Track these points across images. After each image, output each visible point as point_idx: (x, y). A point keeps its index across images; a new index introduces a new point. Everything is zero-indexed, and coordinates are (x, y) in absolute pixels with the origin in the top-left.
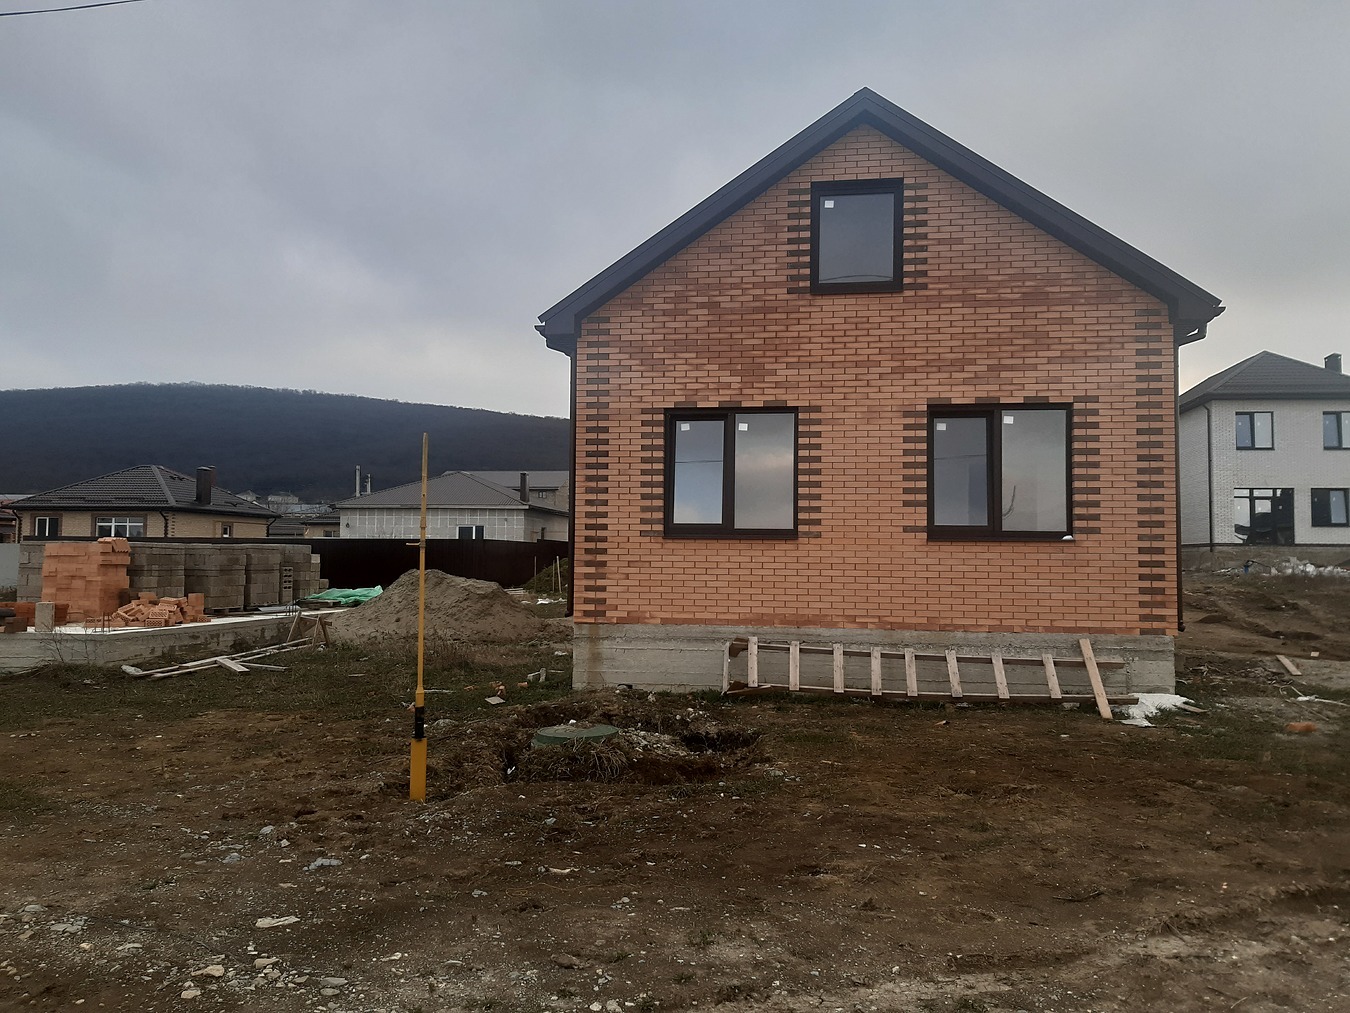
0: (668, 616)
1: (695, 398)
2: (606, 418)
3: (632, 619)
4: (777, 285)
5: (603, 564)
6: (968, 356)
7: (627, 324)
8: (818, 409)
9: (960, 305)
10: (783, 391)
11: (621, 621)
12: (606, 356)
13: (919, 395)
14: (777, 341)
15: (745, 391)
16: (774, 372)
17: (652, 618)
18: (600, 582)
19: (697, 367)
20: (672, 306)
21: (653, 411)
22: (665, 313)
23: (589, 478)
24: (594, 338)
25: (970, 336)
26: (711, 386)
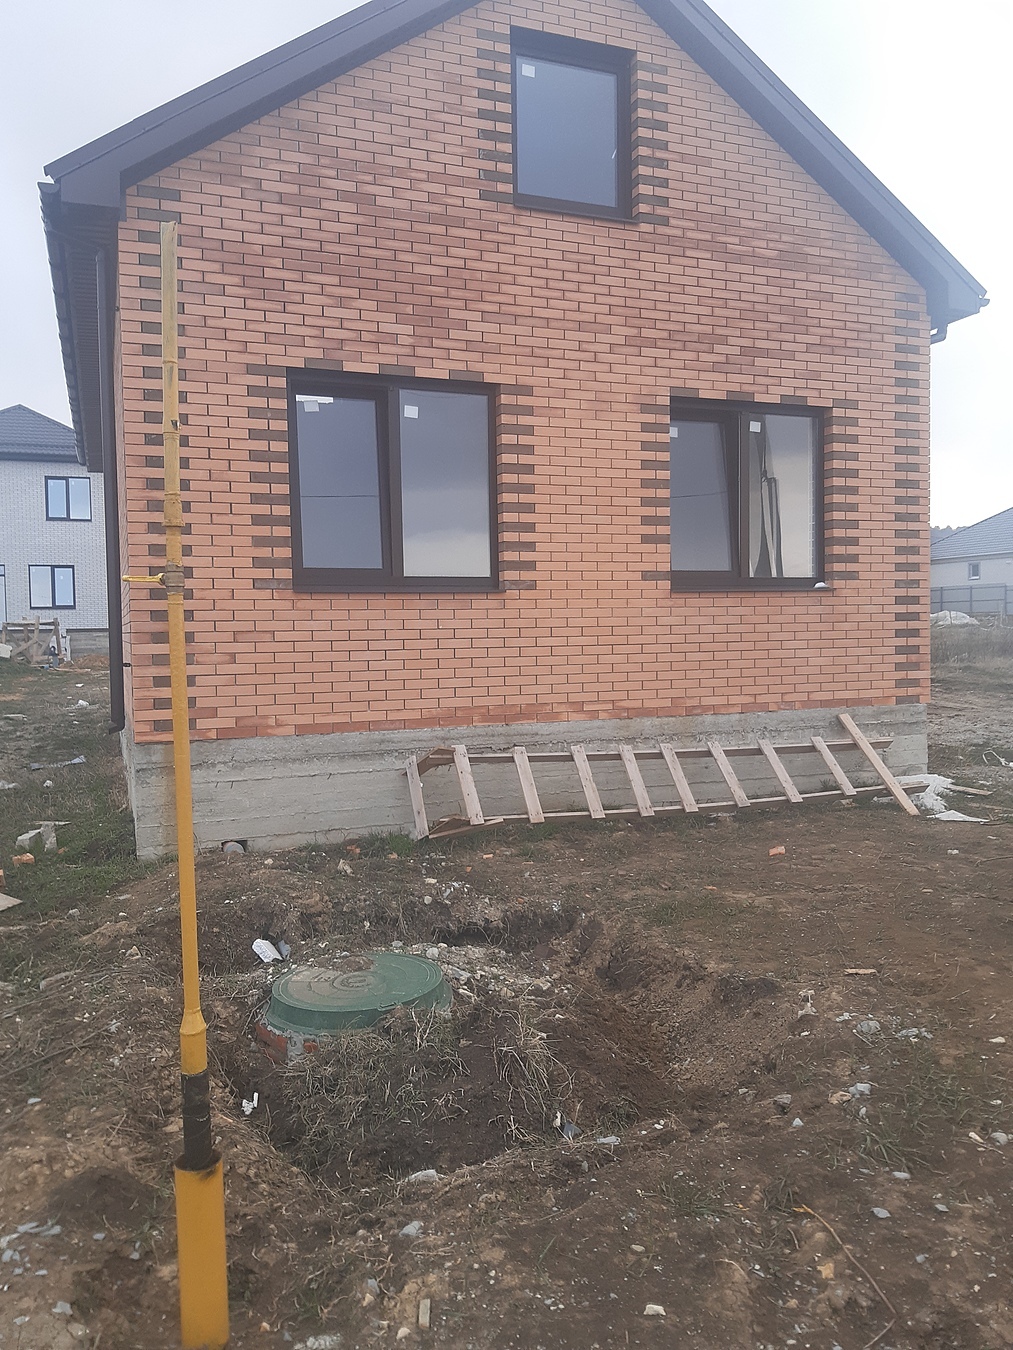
0: (306, 720)
1: (338, 355)
3: (246, 729)
4: (462, 182)
6: (719, 331)
7: (214, 209)
8: (528, 391)
9: (709, 256)
10: (477, 356)
11: (224, 735)
13: (661, 381)
14: (466, 274)
15: (420, 351)
16: (464, 325)
17: (279, 725)
19: (341, 302)
21: (268, 370)
24: (151, 225)
25: (721, 302)
26: (366, 336)
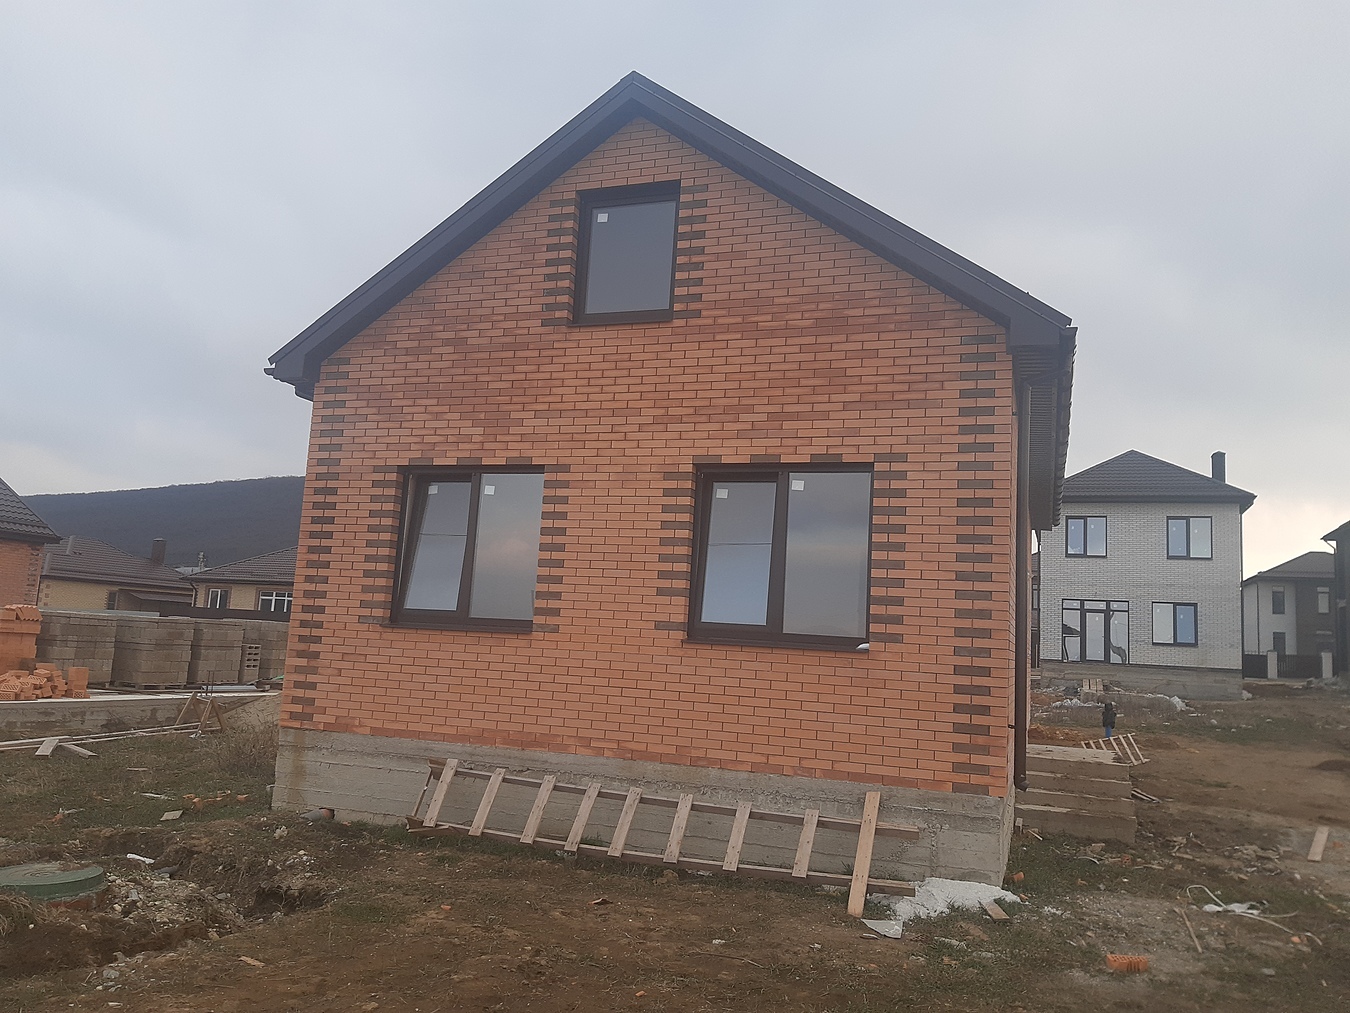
0: (378, 724)
1: (430, 454)
2: (336, 477)
3: (341, 726)
4: (529, 316)
5: (316, 655)
6: (744, 401)
7: (367, 365)
8: (566, 468)
9: (739, 336)
10: (527, 445)
11: (329, 728)
12: (342, 404)
13: (684, 451)
14: (526, 384)
15: (487, 446)
16: (520, 422)
17: (361, 726)
18: (311, 678)
19: (437, 416)
20: (416, 344)
21: (385, 469)
22: (407, 352)
23: (311, 550)
24: (332, 383)
25: (748, 376)
26: (451, 439)
